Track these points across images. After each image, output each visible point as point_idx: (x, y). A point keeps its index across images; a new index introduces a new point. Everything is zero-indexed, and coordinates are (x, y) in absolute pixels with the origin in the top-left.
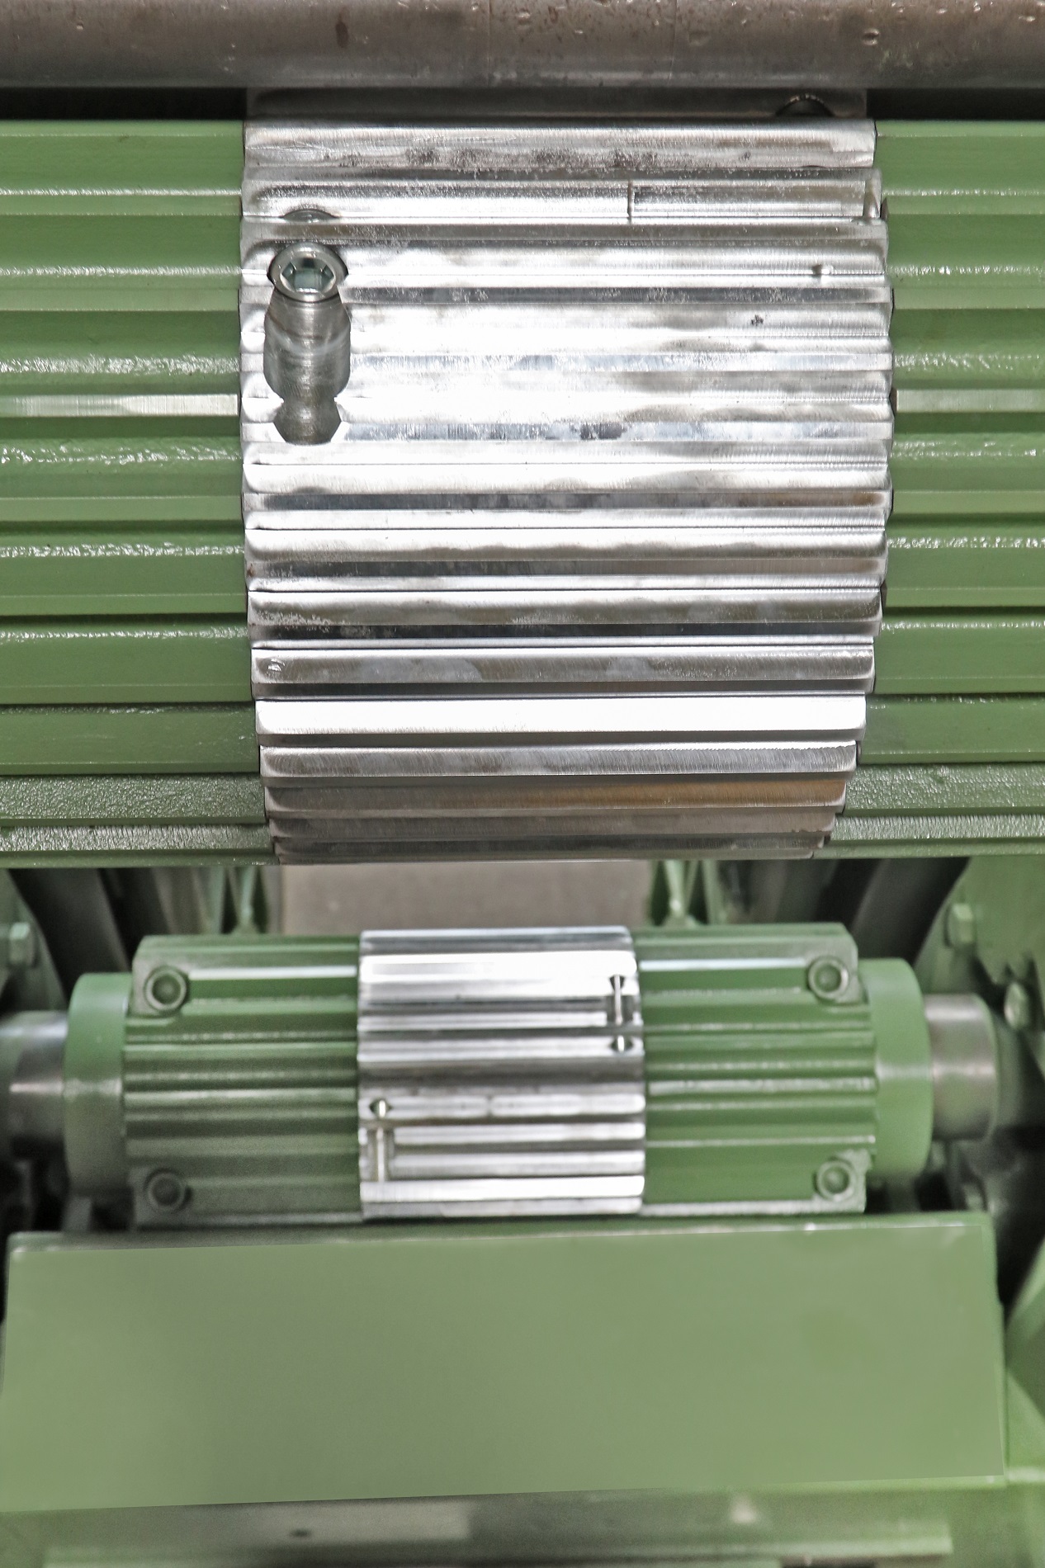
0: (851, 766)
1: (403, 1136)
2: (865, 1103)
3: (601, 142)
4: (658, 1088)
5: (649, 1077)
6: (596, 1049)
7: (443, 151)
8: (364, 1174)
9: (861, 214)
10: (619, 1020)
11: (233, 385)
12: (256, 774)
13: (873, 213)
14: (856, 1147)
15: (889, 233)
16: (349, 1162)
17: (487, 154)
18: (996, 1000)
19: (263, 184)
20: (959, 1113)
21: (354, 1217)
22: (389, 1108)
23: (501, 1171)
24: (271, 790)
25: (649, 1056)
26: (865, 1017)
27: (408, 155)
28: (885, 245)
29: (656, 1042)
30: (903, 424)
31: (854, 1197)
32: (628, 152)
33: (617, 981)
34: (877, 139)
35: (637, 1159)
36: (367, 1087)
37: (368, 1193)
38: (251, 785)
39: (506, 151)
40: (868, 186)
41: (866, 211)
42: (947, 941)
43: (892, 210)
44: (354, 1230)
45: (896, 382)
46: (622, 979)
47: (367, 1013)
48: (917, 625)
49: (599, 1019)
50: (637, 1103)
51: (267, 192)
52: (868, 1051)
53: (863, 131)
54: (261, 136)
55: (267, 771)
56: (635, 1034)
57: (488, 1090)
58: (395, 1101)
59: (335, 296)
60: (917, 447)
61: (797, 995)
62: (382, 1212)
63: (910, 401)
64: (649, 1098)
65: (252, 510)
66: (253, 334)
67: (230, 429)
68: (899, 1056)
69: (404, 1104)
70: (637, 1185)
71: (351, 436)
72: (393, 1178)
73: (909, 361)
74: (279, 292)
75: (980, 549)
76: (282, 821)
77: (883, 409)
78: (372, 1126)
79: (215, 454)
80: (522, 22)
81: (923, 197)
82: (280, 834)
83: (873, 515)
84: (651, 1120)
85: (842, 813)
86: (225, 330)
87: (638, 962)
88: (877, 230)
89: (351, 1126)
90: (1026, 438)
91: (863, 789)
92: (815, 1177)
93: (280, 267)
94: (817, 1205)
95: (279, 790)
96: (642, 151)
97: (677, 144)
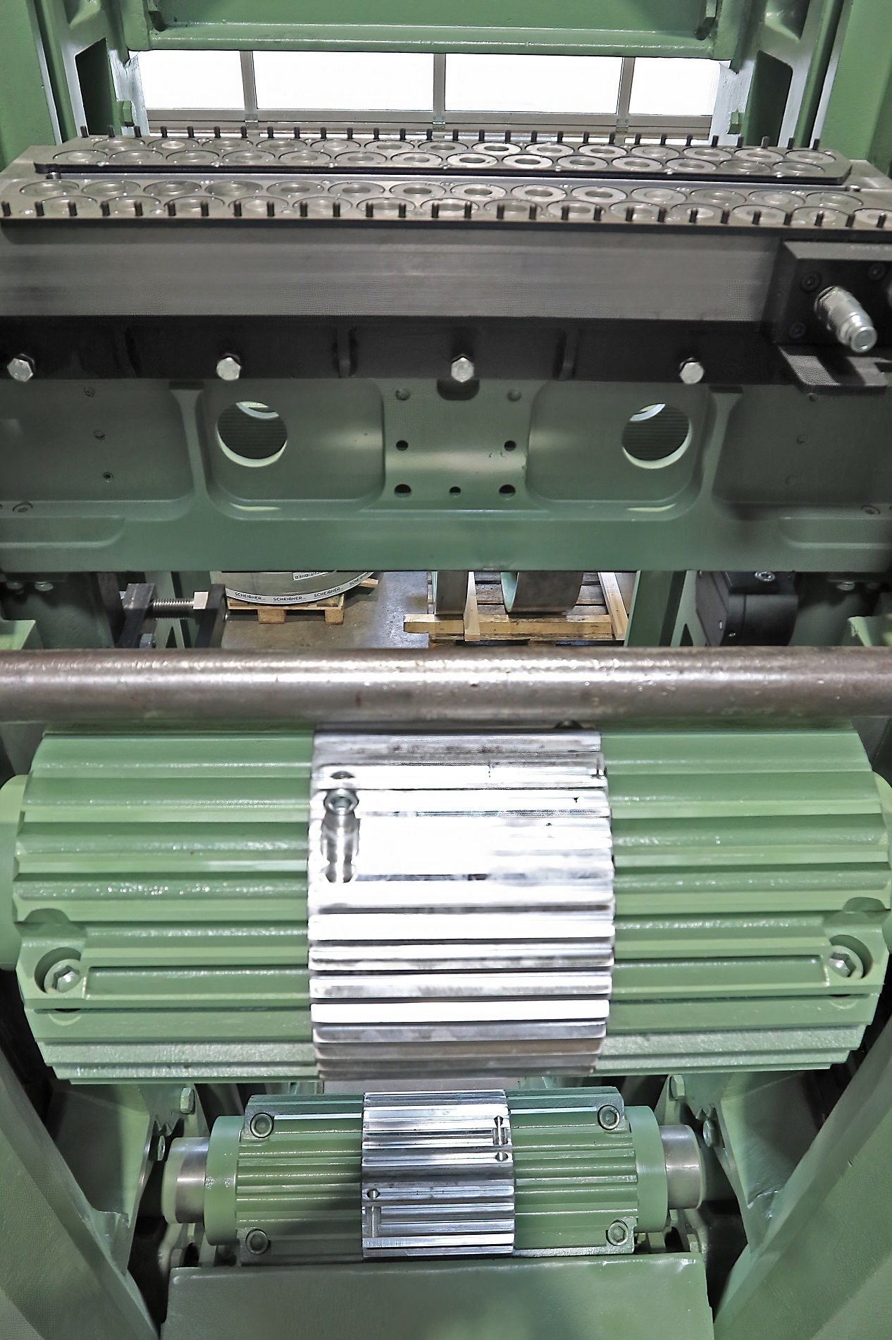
0: (604, 1033)
1: (386, 1210)
2: (632, 1189)
3: (476, 742)
4: (520, 1181)
5: (517, 1176)
6: (488, 1159)
7: (405, 746)
8: (364, 1233)
9: (595, 773)
10: (500, 1143)
11: (305, 854)
12: (310, 1040)
13: (601, 772)
14: (628, 1215)
15: (609, 784)
16: (356, 1225)
17: (424, 747)
18: (699, 1130)
19: (321, 762)
20: (682, 1195)
21: (359, 1258)
22: (379, 1194)
23: (438, 1231)
24: (319, 1049)
25: (516, 1163)
26: (630, 1140)
27: (388, 748)
28: (607, 789)
29: (520, 1157)
30: (618, 871)
31: (628, 1245)
32: (488, 746)
33: (499, 1120)
34: (601, 739)
35: (510, 1224)
36: (366, 1182)
37: (366, 1243)
38: (311, 1045)
39: (432, 745)
40: (598, 761)
41: (598, 771)
42: (672, 1096)
43: (609, 773)
44: (358, 1265)
45: (616, 851)
46: (502, 1119)
47: (367, 1140)
48: (631, 966)
49: (489, 1142)
50: (510, 1191)
51: (323, 766)
52: (632, 1160)
53: (595, 735)
54: (320, 740)
55: (317, 1039)
56: (508, 1151)
57: (431, 1184)
58: (380, 1190)
59: (352, 812)
60: (627, 882)
61: (593, 1128)
62: (374, 1254)
63: (622, 861)
64: (516, 1188)
65: (312, 914)
66: (315, 831)
67: (303, 876)
68: (650, 1161)
69: (387, 1191)
70: (510, 1238)
71: (358, 880)
72: (381, 1235)
73: (620, 841)
74: (328, 810)
75: (659, 929)
76: (323, 1062)
77: (609, 866)
78: (369, 1205)
79: (296, 887)
80: (439, 696)
81: (622, 764)
82: (323, 1069)
83: (607, 915)
84: (518, 1200)
85: (601, 1057)
86: (302, 829)
87: (509, 1110)
88: (603, 782)
89: (358, 1204)
90: (677, 876)
91: (610, 1045)
92: (607, 1231)
93: (328, 800)
94: (609, 1249)
95: (322, 1048)
96: (495, 745)
97: (511, 742)
